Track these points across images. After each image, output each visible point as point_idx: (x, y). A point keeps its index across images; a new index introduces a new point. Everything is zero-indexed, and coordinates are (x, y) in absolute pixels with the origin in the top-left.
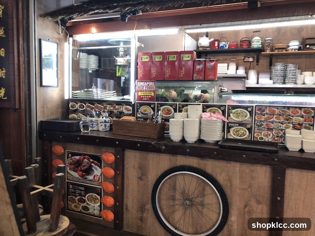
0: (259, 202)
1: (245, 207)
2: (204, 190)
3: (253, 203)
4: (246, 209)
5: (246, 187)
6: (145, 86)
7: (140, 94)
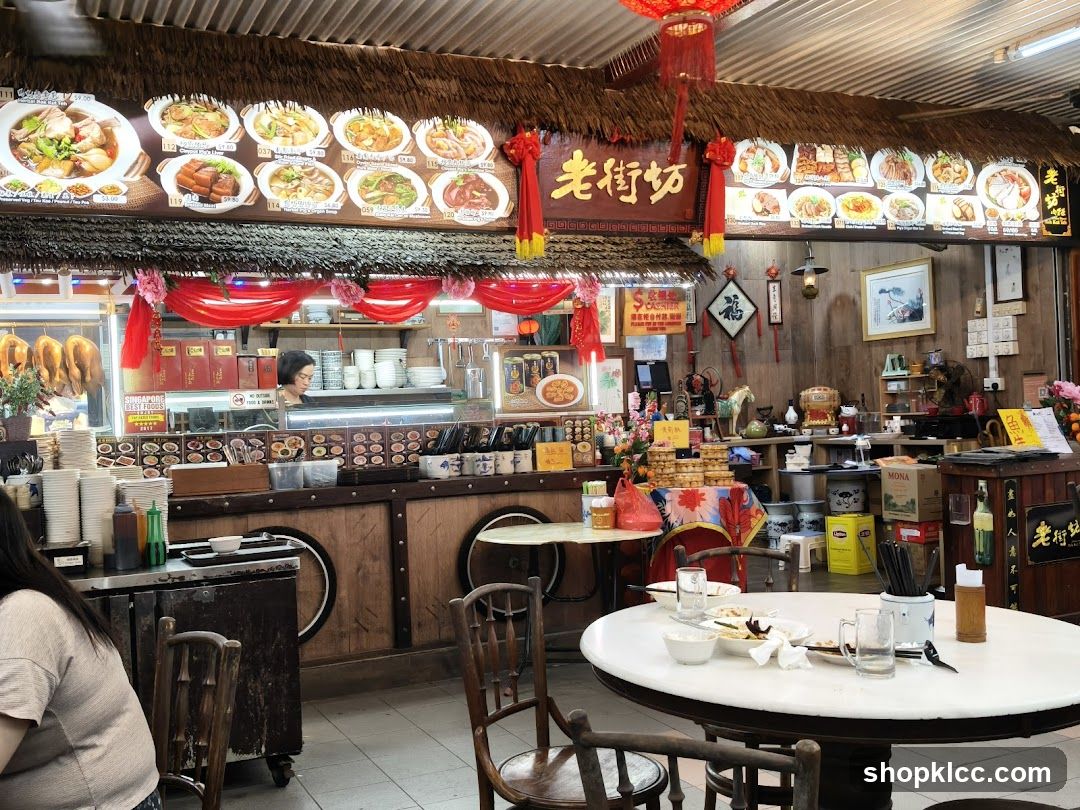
3: (368, 563)
4: (360, 574)
5: (356, 541)
6: (142, 403)
7: (131, 420)
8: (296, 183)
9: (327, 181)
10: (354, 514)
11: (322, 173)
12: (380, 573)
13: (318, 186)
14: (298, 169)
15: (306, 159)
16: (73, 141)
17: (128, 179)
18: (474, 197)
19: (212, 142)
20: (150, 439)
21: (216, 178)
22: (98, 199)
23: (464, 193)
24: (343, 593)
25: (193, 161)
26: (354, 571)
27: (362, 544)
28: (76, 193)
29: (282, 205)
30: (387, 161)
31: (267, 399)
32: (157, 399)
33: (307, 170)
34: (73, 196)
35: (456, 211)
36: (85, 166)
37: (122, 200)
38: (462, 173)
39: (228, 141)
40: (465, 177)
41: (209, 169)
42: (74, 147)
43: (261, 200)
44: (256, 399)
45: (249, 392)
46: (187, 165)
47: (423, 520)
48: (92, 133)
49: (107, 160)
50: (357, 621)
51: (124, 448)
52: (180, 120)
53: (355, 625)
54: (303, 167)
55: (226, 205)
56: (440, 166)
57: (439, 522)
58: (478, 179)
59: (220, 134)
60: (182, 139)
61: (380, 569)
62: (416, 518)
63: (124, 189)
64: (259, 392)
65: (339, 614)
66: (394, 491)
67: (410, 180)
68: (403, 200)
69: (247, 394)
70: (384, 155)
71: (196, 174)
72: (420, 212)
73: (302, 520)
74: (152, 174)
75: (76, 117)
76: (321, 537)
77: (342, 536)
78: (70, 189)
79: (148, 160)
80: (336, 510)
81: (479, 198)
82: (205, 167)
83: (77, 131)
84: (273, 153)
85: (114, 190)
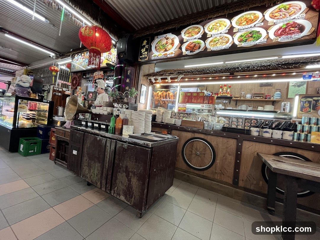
0: (230, 155)
1: (224, 156)
2: (206, 148)
3: (227, 155)
4: (224, 158)
5: (224, 148)
6: (181, 105)
7: (179, 109)
8: (217, 42)
9: (227, 39)
10: (225, 140)
11: (226, 37)
12: (231, 160)
13: (224, 41)
14: (218, 38)
15: (221, 34)
16: (166, 44)
17: (175, 50)
18: (291, 30)
19: (195, 36)
20: (182, 113)
21: (195, 45)
22: (168, 56)
23: (285, 30)
24: (218, 161)
25: (190, 42)
26: (222, 157)
27: (226, 149)
28: (165, 55)
29: (212, 49)
30: (251, 27)
31: (209, 107)
32: (185, 104)
33: (221, 37)
34: (164, 56)
35: (280, 38)
36: (167, 49)
37: (173, 55)
38: (286, 23)
39: (200, 35)
40: (287, 24)
41: (194, 44)
42: (166, 45)
43: (206, 49)
44: (207, 106)
45: (205, 105)
46: (188, 44)
47: (250, 148)
48: (170, 41)
49: (172, 47)
50: (221, 171)
51: (177, 114)
52: (189, 33)
53: (220, 172)
54: (220, 37)
55: (197, 52)
56: (275, 23)
57: (256, 150)
58: (294, 23)
59: (198, 33)
60: (188, 38)
61: (231, 159)
62: (247, 147)
63: (174, 52)
64: (208, 105)
65: (216, 167)
66: (239, 136)
67: (259, 32)
68: (255, 39)
69: (204, 105)
70: (249, 26)
71: (191, 46)
72: (262, 41)
73: (209, 138)
74: (180, 48)
75: (167, 39)
76: (213, 144)
77: (220, 145)
78: (164, 55)
79: (180, 44)
80: (219, 138)
81: (293, 30)
82: (192, 43)
83: (167, 42)
84: (211, 35)
85: (172, 53)
